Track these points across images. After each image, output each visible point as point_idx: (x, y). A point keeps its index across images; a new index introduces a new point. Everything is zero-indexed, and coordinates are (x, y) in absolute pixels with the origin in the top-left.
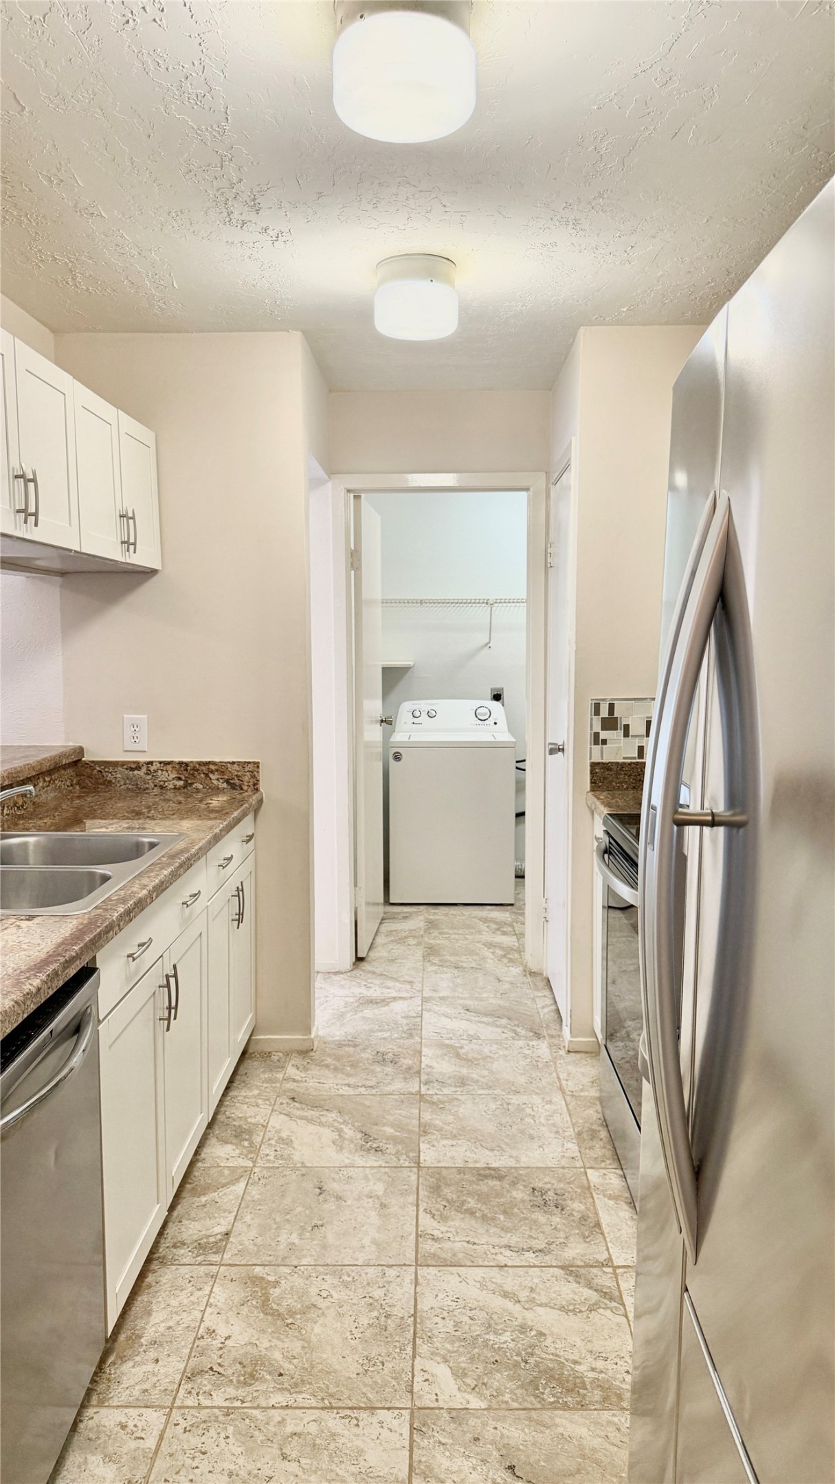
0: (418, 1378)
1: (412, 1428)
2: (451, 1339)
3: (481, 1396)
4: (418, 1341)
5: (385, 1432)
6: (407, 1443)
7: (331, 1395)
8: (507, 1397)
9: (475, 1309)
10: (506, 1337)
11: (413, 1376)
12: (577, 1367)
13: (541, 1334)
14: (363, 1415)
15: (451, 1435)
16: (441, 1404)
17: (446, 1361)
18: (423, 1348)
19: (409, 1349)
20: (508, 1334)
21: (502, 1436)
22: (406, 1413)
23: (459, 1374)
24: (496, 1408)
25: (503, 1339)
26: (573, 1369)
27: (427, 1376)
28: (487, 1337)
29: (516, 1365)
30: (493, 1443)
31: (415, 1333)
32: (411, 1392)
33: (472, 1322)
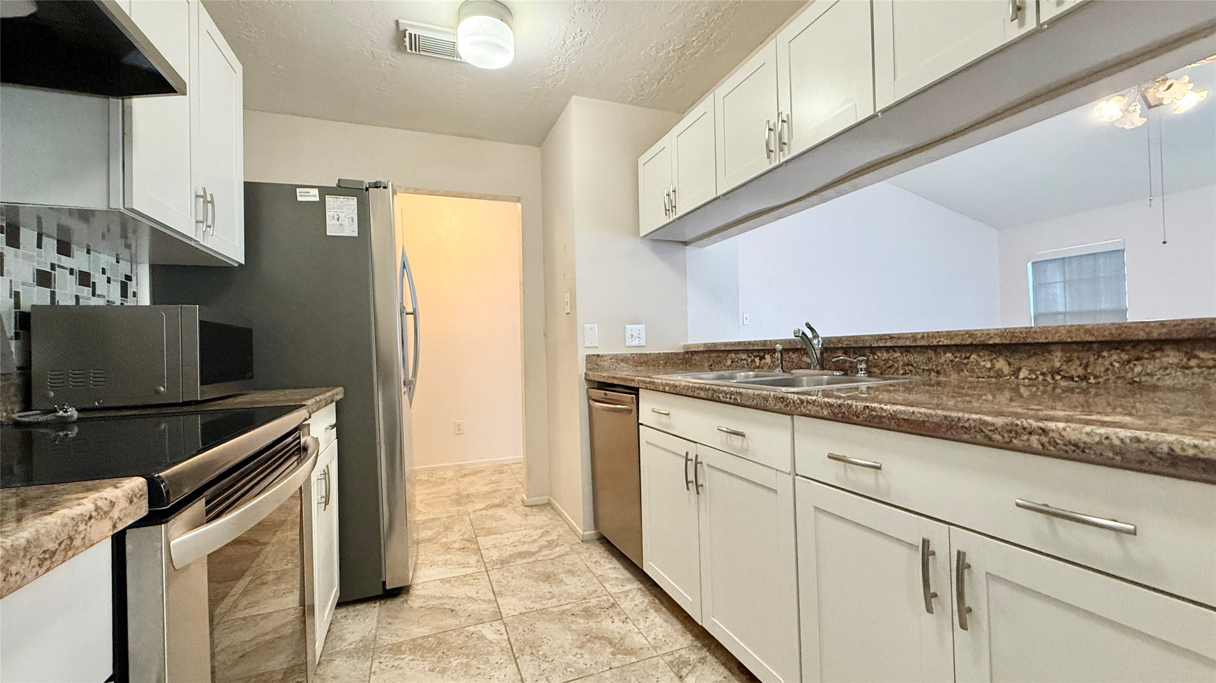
0: (503, 630)
1: (500, 613)
2: (490, 653)
3: (468, 631)
4: (509, 646)
5: (512, 607)
6: (501, 607)
7: (543, 613)
8: (455, 634)
9: (477, 675)
10: (455, 663)
11: (506, 631)
12: (411, 657)
13: (432, 670)
14: (525, 611)
15: (481, 614)
16: (488, 624)
17: (491, 642)
18: (505, 644)
19: (512, 640)
20: (454, 665)
21: (457, 619)
22: (504, 616)
23: (482, 638)
24: (460, 629)
25: (457, 661)
26: (414, 656)
27: (499, 632)
28: (467, 660)
29: (449, 650)
30: (461, 617)
31: (512, 650)
32: (504, 624)
33: (478, 666)
